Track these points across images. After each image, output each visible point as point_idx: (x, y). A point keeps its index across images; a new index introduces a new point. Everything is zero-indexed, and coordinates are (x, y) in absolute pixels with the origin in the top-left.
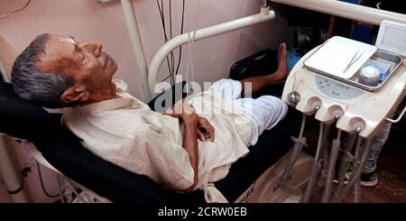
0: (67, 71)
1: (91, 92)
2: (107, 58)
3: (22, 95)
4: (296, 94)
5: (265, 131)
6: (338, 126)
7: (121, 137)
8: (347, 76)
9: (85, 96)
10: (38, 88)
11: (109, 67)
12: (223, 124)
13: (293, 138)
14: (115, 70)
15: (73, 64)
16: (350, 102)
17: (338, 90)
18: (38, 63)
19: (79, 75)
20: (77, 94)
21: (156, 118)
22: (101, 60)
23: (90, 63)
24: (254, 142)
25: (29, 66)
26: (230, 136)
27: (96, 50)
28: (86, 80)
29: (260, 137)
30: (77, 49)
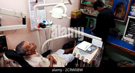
0: (27, 48)
1: (31, 53)
2: (35, 45)
3: (18, 53)
4: (75, 53)
5: (69, 62)
6: (83, 61)
7: (36, 62)
8: (85, 50)
9: (30, 53)
10: (22, 52)
11: (35, 47)
12: (59, 60)
13: (75, 64)
14: (36, 48)
15: (29, 47)
16: (86, 55)
17: (83, 53)
18: (22, 47)
19: (30, 49)
20: (29, 53)
21: (44, 58)
22: (34, 46)
23: (32, 47)
24: (66, 65)
25: (20, 47)
26: (60, 63)
27: (33, 44)
28: (31, 50)
29: (68, 64)
30: (30, 44)
